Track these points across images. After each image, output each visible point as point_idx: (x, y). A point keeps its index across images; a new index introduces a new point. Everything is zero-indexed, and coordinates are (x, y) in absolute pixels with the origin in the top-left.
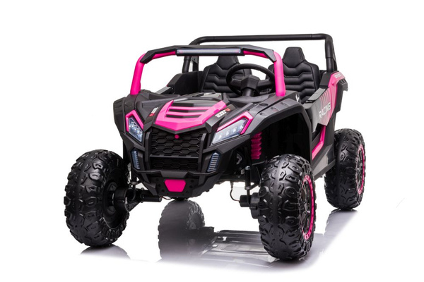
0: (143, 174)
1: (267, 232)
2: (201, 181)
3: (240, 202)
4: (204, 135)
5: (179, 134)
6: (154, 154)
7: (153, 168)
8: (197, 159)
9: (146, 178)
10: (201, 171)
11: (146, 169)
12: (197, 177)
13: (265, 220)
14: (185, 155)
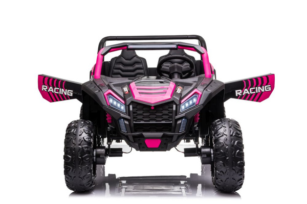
0: (129, 136)
1: (223, 173)
2: (174, 139)
3: (185, 153)
4: (174, 106)
5: (154, 106)
6: (136, 121)
7: (136, 131)
8: (171, 123)
9: (131, 139)
10: (174, 132)
11: (132, 132)
12: (172, 137)
13: (222, 165)
14: (160, 121)
